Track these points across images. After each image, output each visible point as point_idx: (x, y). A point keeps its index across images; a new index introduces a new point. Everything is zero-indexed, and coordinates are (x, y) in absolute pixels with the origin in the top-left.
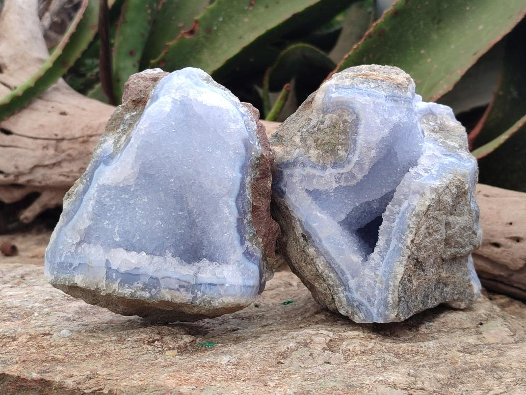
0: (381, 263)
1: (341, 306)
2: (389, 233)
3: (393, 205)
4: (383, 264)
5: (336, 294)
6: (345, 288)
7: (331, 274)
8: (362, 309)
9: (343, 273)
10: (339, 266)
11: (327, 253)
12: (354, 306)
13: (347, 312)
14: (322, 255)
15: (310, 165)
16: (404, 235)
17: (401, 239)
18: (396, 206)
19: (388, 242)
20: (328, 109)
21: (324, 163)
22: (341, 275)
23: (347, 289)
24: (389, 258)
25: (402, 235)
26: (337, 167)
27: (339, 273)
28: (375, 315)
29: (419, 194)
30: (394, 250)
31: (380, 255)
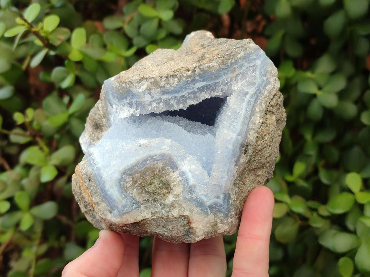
0: (220, 82)
1: (274, 88)
2: (194, 93)
3: (173, 106)
4: (220, 80)
5: (269, 96)
6: (259, 93)
7: (257, 110)
8: (264, 71)
9: (249, 103)
10: (247, 108)
11: (244, 123)
12: (267, 78)
13: (275, 80)
14: (248, 126)
15: (187, 185)
16: (188, 81)
17: (192, 81)
18: (172, 103)
19: (201, 89)
20: (133, 203)
21: (178, 177)
22: (252, 103)
23: (258, 92)
24: (212, 79)
25: (189, 82)
26: (174, 165)
27: (252, 105)
28: (261, 59)
29: (150, 93)
30: (204, 81)
31: (216, 88)
